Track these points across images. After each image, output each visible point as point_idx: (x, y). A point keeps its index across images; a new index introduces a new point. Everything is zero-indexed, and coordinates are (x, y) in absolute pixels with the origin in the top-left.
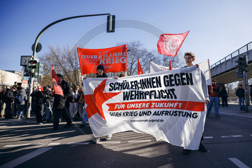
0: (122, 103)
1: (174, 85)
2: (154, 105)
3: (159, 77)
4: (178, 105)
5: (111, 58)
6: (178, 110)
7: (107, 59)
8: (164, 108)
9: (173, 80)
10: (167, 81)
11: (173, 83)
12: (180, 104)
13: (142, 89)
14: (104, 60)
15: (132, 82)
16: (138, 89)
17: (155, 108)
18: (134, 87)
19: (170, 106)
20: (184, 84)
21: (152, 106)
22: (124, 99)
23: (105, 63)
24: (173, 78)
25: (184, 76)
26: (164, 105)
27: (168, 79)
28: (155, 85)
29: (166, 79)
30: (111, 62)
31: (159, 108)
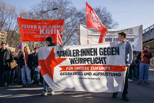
0: (71, 66)
1: (106, 55)
2: (93, 68)
3: (96, 49)
4: (108, 68)
5: (50, 29)
6: (108, 72)
7: (46, 30)
8: (99, 70)
9: (106, 51)
10: (102, 52)
11: (106, 53)
12: (109, 67)
13: (82, 56)
14: (43, 30)
15: (75, 50)
16: (78, 56)
17: (93, 70)
18: (75, 54)
19: (102, 69)
20: (113, 54)
21: (91, 69)
22: (72, 63)
23: (45, 33)
24: (106, 50)
25: (114, 50)
26: (98, 68)
27: (103, 51)
28: (93, 53)
29: (101, 50)
30: (50, 32)
31: (96, 70)
